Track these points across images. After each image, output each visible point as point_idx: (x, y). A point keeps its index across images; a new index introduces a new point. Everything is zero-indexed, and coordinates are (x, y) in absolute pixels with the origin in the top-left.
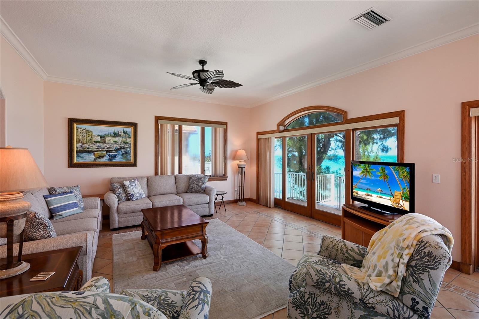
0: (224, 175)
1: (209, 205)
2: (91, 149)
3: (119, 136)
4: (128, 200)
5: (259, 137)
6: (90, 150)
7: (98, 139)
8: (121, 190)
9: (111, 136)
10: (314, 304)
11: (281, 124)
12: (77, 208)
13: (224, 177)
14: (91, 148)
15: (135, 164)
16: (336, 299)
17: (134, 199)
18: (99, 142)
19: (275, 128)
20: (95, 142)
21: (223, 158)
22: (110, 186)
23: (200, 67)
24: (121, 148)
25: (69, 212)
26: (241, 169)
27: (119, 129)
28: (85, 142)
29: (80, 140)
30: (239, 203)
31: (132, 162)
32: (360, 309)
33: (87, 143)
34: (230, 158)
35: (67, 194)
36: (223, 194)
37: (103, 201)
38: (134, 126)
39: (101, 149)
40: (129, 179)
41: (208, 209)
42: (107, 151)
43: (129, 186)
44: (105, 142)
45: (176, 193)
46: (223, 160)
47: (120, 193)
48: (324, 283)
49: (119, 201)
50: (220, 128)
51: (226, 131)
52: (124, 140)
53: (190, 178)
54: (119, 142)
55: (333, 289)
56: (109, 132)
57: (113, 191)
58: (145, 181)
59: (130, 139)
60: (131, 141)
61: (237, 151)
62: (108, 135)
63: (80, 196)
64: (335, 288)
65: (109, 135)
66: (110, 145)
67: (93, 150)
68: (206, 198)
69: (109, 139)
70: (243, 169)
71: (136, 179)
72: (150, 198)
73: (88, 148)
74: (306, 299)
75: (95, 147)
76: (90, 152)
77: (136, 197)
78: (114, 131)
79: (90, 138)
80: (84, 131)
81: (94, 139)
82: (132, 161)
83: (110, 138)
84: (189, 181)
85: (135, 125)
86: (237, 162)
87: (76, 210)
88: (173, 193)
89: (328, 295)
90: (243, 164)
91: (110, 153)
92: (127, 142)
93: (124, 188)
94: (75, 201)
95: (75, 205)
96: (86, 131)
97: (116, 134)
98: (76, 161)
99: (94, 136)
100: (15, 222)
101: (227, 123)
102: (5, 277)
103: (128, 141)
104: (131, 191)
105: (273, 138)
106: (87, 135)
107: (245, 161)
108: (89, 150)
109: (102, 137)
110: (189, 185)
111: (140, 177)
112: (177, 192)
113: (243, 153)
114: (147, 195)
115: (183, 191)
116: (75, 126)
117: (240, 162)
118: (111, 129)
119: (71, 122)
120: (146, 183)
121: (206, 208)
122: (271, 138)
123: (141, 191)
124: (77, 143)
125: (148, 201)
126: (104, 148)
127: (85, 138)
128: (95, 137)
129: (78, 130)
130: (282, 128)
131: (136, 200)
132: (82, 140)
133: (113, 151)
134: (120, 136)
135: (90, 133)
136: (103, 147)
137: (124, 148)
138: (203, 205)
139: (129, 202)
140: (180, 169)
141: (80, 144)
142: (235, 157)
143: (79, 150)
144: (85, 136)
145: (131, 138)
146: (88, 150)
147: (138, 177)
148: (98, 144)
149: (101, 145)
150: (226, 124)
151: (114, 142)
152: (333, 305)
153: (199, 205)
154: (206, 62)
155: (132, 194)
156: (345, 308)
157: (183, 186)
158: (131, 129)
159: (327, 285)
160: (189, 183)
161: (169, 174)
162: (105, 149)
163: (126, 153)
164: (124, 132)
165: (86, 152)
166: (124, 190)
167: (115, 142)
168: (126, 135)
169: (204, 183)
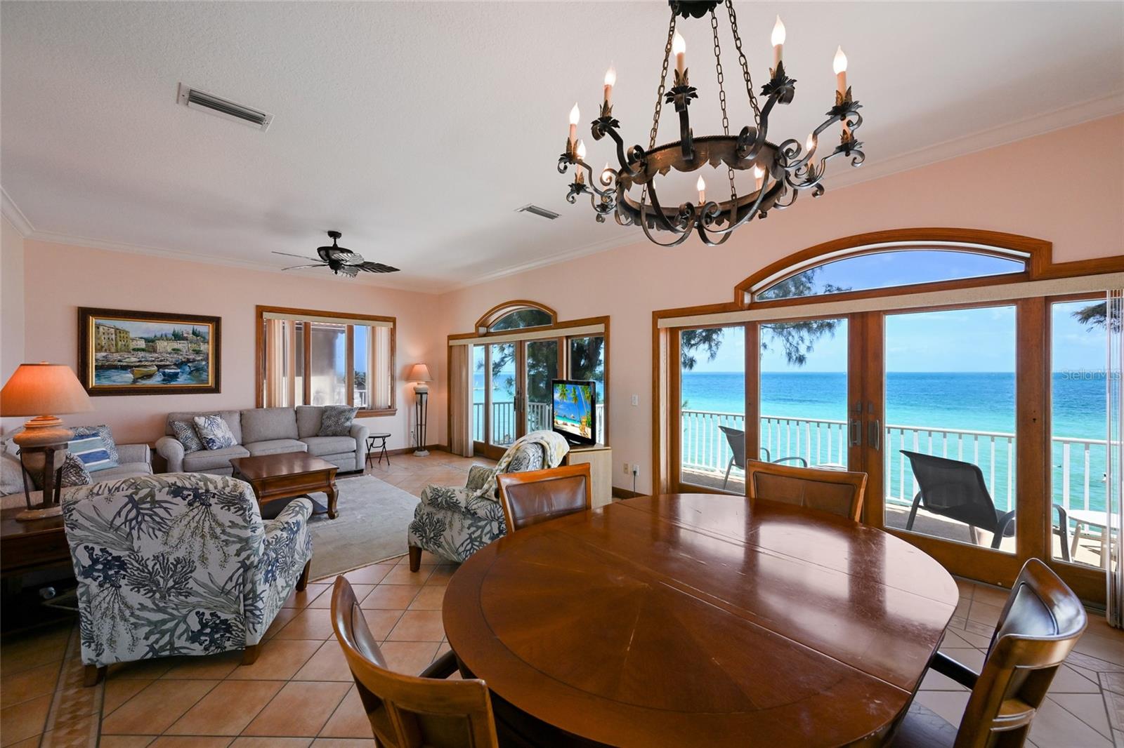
0: (390, 407)
1: (356, 455)
2: (126, 362)
3: (183, 340)
4: (204, 448)
5: (452, 343)
6: (125, 364)
7: (142, 344)
8: (189, 433)
9: (167, 340)
10: (431, 524)
11: (482, 323)
12: (108, 460)
13: (390, 410)
14: (127, 360)
15: (216, 389)
16: (449, 513)
17: (215, 448)
18: (143, 350)
19: (473, 331)
20: (134, 350)
21: (388, 378)
22: (168, 427)
23: (329, 242)
24: (188, 361)
25: (93, 466)
26: (419, 396)
27: (185, 328)
28: (113, 349)
29: (102, 347)
30: (417, 453)
31: (210, 385)
32: (468, 518)
33: (117, 352)
34: (401, 378)
35: (88, 437)
36: (385, 437)
37: (154, 451)
38: (215, 323)
39: (146, 363)
40: (206, 415)
41: (355, 461)
42: (159, 367)
43: (206, 425)
44: (155, 351)
45: (298, 438)
46: (388, 382)
47: (187, 438)
48: (437, 499)
49: (185, 450)
50: (383, 328)
51: (393, 333)
52: (194, 346)
53: (324, 412)
54: (185, 351)
55: (444, 503)
56: (164, 333)
57: (174, 435)
58: (237, 417)
59: (206, 346)
60: (208, 348)
61: (413, 366)
62: (161, 338)
63: (110, 442)
64: (446, 501)
65: (164, 337)
66: (165, 355)
67: (129, 364)
68: (353, 443)
69: (161, 345)
70: (424, 396)
71: (219, 414)
72: (247, 446)
73: (119, 361)
74: (424, 520)
75: (133, 359)
76: (124, 368)
77: (218, 444)
78: (174, 331)
79: (123, 343)
80: (113, 331)
81: (133, 345)
82: (211, 382)
83: (166, 343)
84: (323, 416)
85: (216, 321)
86: (414, 384)
87: (106, 463)
88: (290, 436)
89: (443, 511)
90: (423, 388)
91: (166, 370)
92: (200, 351)
93: (195, 429)
94: (104, 449)
95: (104, 455)
96: (115, 331)
97: (177, 337)
98: (94, 384)
99: (133, 340)
100: (56, 452)
101: (395, 318)
102: (44, 516)
103: (201, 349)
104: (209, 433)
105: (471, 346)
106: (118, 338)
107: (427, 383)
108: (122, 364)
109: (147, 340)
110: (322, 424)
111: (227, 411)
112: (299, 435)
113: (423, 368)
114: (240, 442)
115: (311, 433)
116: (93, 321)
117: (418, 384)
118: (168, 328)
119: (84, 315)
120: (238, 420)
121: (350, 460)
122: (467, 345)
123: (229, 434)
124: (96, 352)
125: (243, 449)
126: (153, 361)
127: (114, 343)
128: (135, 342)
129: (98, 328)
130: (482, 330)
131: (218, 448)
132: (106, 347)
133: (172, 367)
134: (186, 339)
135: (124, 334)
136: (150, 359)
137: (194, 361)
138: (345, 454)
139: (205, 451)
140: (307, 398)
141: (104, 354)
142: (409, 375)
143: (100, 364)
144: (114, 339)
145: (208, 343)
146: (119, 363)
147: (223, 412)
148: (141, 354)
149: (148, 355)
150: (393, 320)
151: (174, 350)
152: (447, 521)
153: (338, 455)
154: (340, 234)
155: (211, 439)
156: (457, 520)
157: (309, 424)
158: (209, 328)
159: (440, 500)
160: (322, 419)
161: (284, 406)
162: (156, 363)
163: (198, 369)
164: (194, 333)
165: (116, 367)
166: (196, 432)
167: (176, 351)
168: (198, 338)
169: (348, 419)
